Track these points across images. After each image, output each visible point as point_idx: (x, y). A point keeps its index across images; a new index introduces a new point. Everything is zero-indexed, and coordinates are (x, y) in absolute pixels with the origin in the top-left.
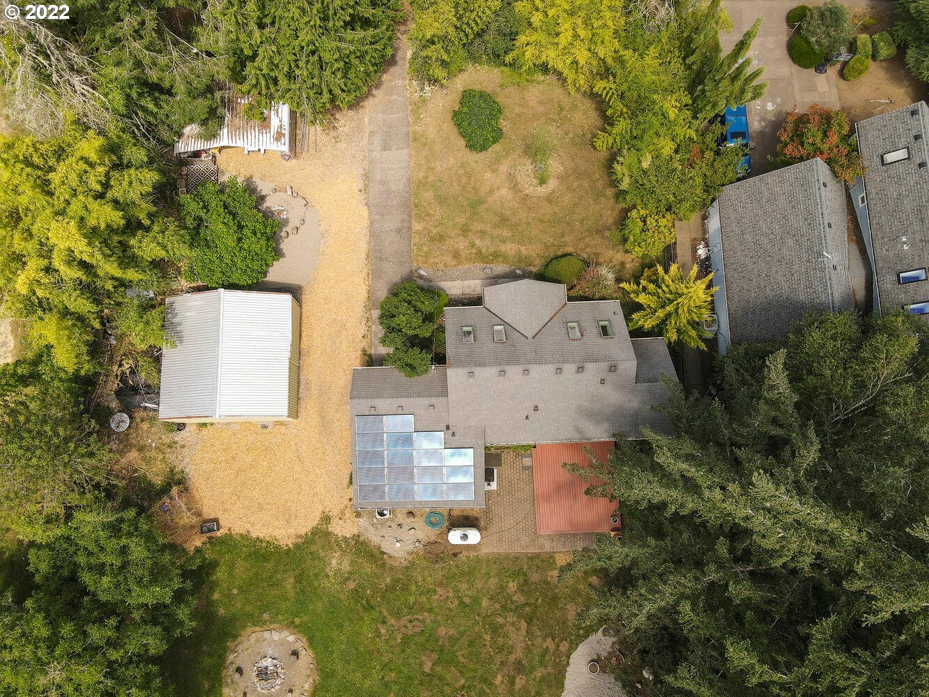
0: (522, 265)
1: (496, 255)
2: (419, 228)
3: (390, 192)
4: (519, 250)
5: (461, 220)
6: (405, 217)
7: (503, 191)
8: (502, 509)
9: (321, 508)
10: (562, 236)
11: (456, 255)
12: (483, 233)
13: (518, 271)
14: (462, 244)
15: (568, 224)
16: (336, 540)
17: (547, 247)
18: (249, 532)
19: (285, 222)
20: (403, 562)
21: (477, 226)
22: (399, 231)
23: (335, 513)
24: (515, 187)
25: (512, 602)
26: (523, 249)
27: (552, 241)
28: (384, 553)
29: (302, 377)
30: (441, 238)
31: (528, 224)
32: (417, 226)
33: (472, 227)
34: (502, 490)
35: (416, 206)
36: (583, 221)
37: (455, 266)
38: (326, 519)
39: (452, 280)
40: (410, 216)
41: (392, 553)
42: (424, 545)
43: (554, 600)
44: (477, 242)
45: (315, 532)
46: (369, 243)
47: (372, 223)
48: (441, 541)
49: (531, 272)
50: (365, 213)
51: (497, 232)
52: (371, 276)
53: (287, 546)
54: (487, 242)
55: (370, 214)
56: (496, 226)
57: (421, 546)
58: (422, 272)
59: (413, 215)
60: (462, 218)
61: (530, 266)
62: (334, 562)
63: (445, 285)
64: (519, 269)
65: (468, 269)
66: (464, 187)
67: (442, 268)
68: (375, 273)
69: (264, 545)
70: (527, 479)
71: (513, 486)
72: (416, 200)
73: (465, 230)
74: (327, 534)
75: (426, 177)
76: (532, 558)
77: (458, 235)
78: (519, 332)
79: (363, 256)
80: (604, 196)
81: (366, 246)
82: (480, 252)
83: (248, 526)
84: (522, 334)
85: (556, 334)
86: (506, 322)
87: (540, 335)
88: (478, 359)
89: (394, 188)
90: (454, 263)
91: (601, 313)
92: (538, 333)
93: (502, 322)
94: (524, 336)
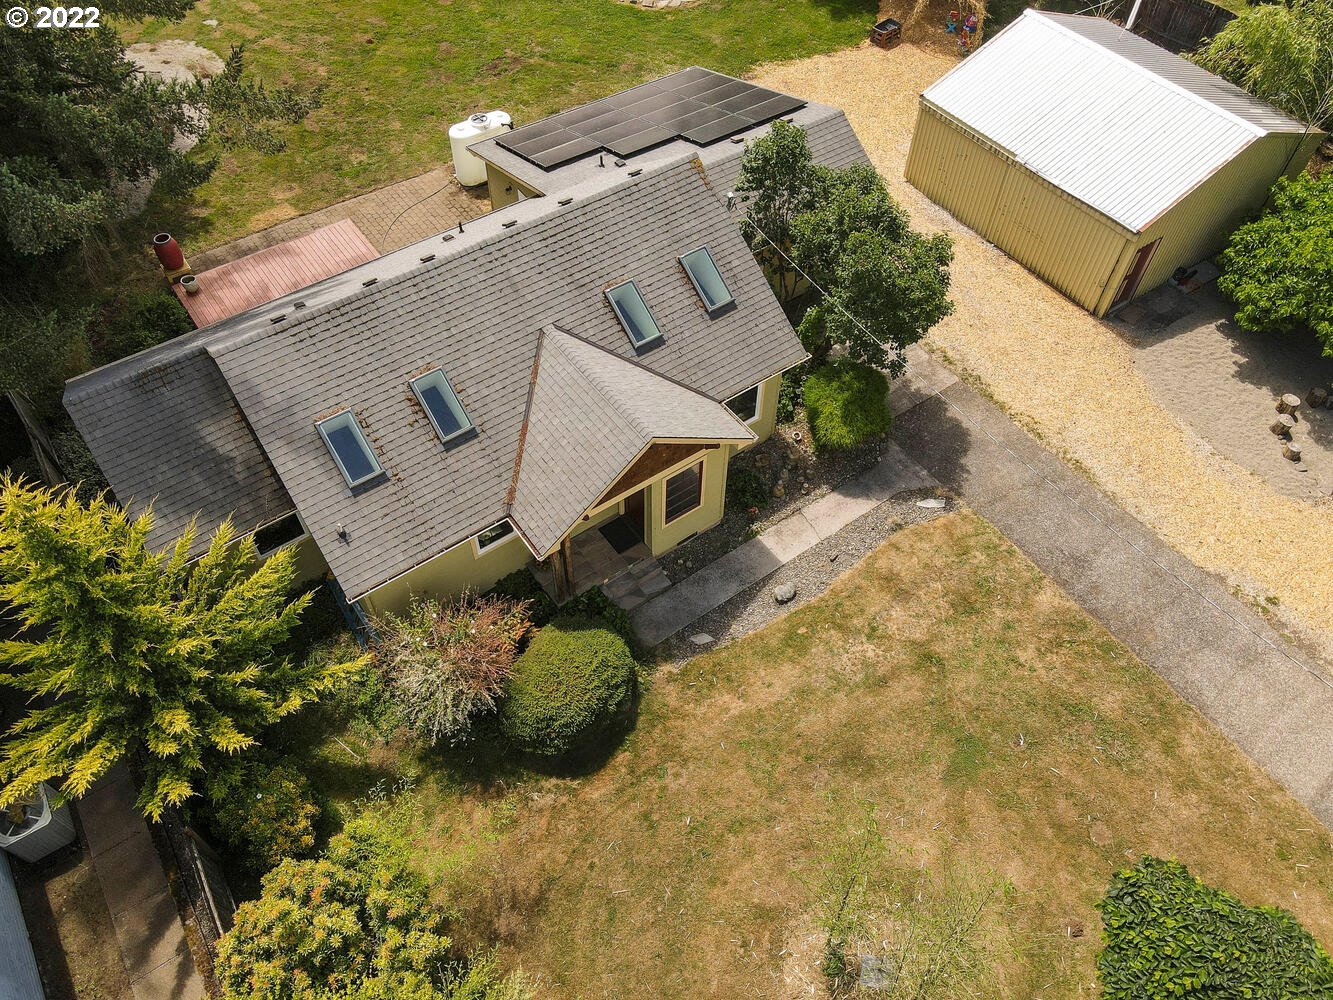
0: (702, 660)
1: (795, 643)
2: (1043, 597)
3: (1204, 642)
4: (743, 696)
5: (963, 683)
6: (1105, 603)
7: (924, 851)
10: (646, 816)
11: (897, 589)
12: (877, 683)
13: (704, 639)
14: (903, 620)
17: (671, 752)
18: (830, 56)
21: (908, 690)
22: (1080, 562)
24: (904, 888)
25: (348, 141)
26: (737, 707)
27: (668, 780)
30: (965, 605)
31: (776, 791)
32: (1048, 599)
33: (918, 681)
35: (1107, 647)
37: (875, 558)
39: (855, 527)
40: (1094, 613)
44: (870, 650)
46: (1112, 498)
47: (1159, 545)
49: (669, 657)
50: (1196, 556)
51: (841, 707)
52: (1031, 436)
54: (844, 662)
55: (1186, 562)
56: (857, 723)
58: (931, 503)
59: (1089, 618)
60: (967, 691)
61: (684, 673)
63: (856, 508)
64: (707, 648)
65: (834, 573)
66: (1047, 786)
67: (897, 537)
68: (1028, 444)
72: (1123, 663)
73: (926, 659)
75: (1169, 748)
77: (935, 638)
78: (586, 341)
79: (1091, 464)
81: (1110, 487)
82: (842, 629)
83: (835, 60)
84: (576, 336)
85: (488, 375)
86: (637, 364)
87: (528, 351)
88: (642, 208)
89: (1208, 659)
90: (882, 564)
91: (388, 519)
92: (537, 356)
93: (645, 363)
94: (568, 332)
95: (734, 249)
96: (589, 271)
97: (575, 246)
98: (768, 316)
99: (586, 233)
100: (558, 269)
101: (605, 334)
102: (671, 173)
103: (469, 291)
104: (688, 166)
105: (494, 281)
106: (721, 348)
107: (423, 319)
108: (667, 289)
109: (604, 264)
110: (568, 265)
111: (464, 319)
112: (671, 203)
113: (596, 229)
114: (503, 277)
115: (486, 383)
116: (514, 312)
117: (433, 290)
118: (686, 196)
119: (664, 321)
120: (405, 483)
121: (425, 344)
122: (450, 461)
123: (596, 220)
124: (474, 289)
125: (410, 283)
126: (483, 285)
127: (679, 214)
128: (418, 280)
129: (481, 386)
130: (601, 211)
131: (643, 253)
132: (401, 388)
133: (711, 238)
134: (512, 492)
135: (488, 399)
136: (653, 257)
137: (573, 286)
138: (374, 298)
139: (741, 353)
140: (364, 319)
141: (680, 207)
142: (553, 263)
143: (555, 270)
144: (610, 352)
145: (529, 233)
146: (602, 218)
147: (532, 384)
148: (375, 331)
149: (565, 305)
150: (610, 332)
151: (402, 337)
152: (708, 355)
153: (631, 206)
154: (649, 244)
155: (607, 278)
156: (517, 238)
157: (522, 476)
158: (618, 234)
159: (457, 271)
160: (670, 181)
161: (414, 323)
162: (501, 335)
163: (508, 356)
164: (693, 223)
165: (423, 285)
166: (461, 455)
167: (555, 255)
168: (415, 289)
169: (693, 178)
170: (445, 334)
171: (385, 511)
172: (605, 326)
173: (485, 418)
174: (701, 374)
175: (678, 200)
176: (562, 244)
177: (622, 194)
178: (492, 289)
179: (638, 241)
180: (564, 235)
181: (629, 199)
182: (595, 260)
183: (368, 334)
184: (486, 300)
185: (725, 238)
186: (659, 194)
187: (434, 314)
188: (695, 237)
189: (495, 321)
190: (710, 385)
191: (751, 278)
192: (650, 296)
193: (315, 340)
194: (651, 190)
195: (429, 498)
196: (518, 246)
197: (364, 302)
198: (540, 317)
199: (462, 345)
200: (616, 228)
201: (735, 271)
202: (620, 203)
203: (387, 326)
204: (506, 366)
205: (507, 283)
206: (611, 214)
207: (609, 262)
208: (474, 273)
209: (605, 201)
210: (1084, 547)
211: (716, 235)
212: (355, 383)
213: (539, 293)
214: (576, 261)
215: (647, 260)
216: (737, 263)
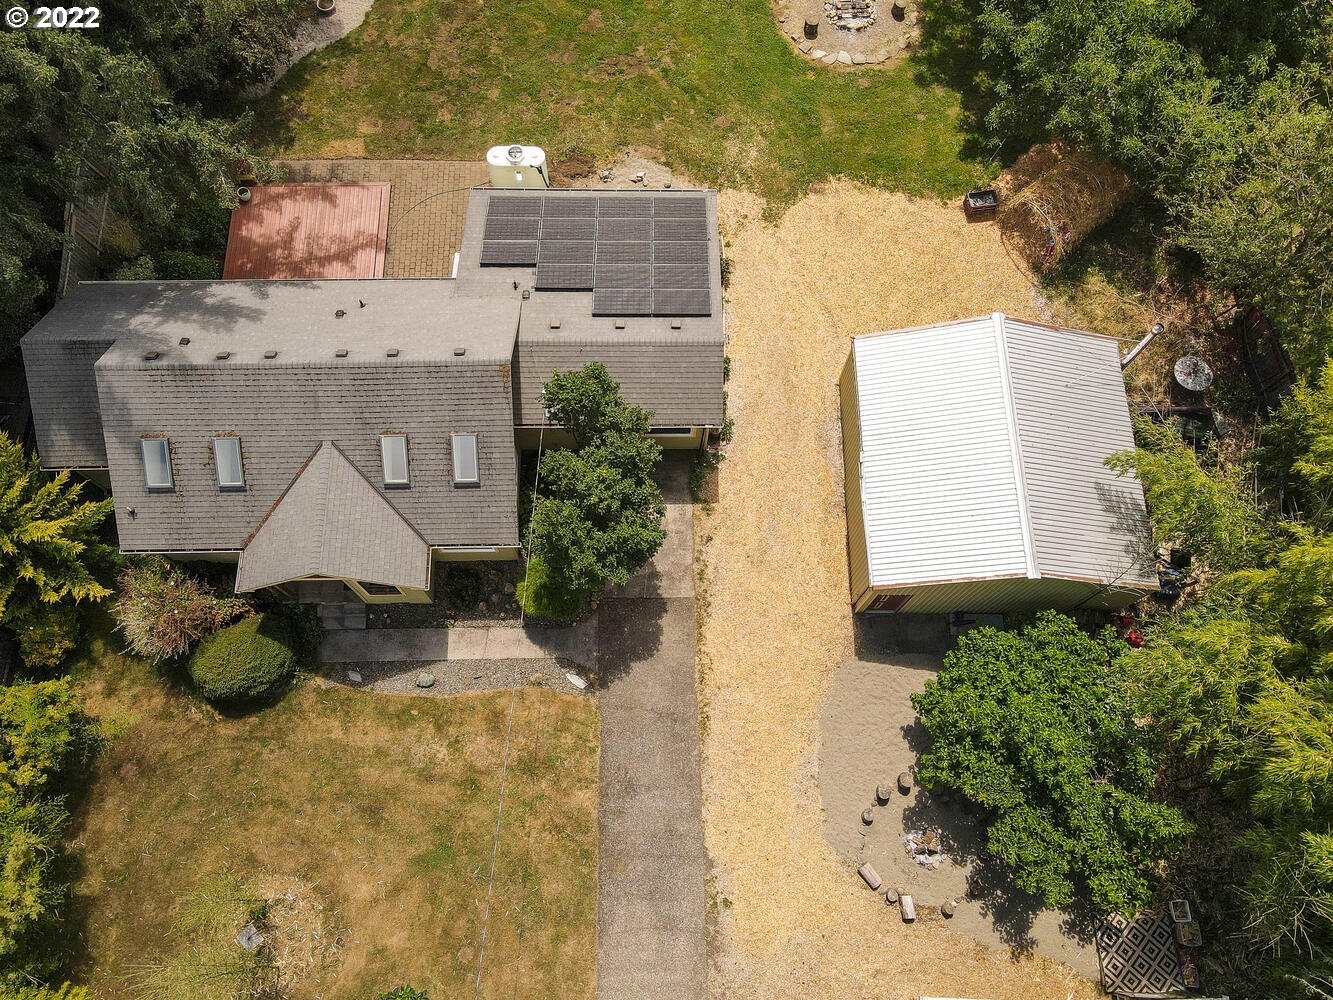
0: (344, 690)
1: (401, 717)
2: (580, 794)
3: (651, 896)
4: (346, 730)
5: (478, 812)
6: (615, 826)
7: (363, 891)
8: (449, 224)
9: (782, 232)
10: (238, 763)
11: (495, 721)
12: (427, 777)
13: (356, 677)
14: (480, 748)
15: (218, 797)
16: (752, 185)
17: (280, 735)
18: (910, 201)
19: (911, 819)
20: (632, 151)
21: (439, 795)
22: (630, 788)
23: (755, 226)
24: (332, 901)
25: (448, 93)
26: (337, 734)
27: (266, 751)
28: (666, 164)
29: (839, 461)
30: (530, 766)
31: (315, 799)
32: (584, 798)
33: (452, 791)
34: (446, 253)
35: (586, 854)
36: (180, 802)
37: (500, 695)
38: (769, 217)
39: (511, 663)
40: (602, 828)
41: (652, 165)
42: (595, 172)
43: (375, 94)
44: (442, 752)
45: (790, 197)
46: (701, 760)
47: (696, 812)
48: (566, 179)
49: (327, 676)
50: (712, 839)
51: (394, 777)
52: (697, 676)
53: (839, 179)
54: (419, 752)
55: (701, 837)
56: (394, 793)
57: (599, 172)
58: (579, 682)
59: (595, 829)
60: (474, 819)
61: (327, 691)
62: (754, 154)
63: (529, 651)
64: (354, 684)
65: (469, 687)
66: (463, 907)
67: (529, 689)
68: (688, 683)
69: (880, 181)
70: (396, 269)
71: (424, 260)
72: (585, 871)
73: (471, 783)
74: (768, 193)
75: (558, 938)
76: (407, 151)
77: (487, 772)
78: (351, 463)
79: (715, 725)
80: (109, 874)
81: (709, 751)
82: (439, 728)
83: (911, 208)
84: (347, 458)
85: (270, 455)
86: (380, 494)
87: (307, 452)
88: (442, 386)
89: (642, 908)
90: (502, 702)
91: (165, 515)
92: (311, 459)
93: (388, 496)
94: (341, 452)
95: (501, 445)
96: (378, 415)
97: (375, 393)
98: (500, 504)
99: (388, 387)
100: (356, 404)
101: (368, 464)
102: (480, 368)
103: (283, 394)
104: (497, 368)
105: (303, 394)
106: (452, 510)
107: (242, 400)
108: (431, 451)
109: (392, 415)
110: (364, 405)
111: (270, 411)
112: (467, 390)
113: (398, 387)
114: (311, 394)
115: (267, 460)
116: (309, 422)
117: (256, 383)
118: (482, 390)
119: (417, 473)
120: (185, 499)
121: (235, 417)
122: (220, 498)
123: (401, 381)
124: (286, 394)
125: (243, 372)
126: (295, 394)
127: (470, 402)
128: (250, 372)
129: (262, 460)
130: (409, 375)
131: (426, 419)
132: (207, 439)
133: (487, 429)
134: (252, 536)
135: (263, 471)
136: (432, 424)
137: (360, 421)
138: (213, 372)
139: (466, 520)
140: (201, 383)
141: (475, 396)
142: (354, 399)
143: (351, 404)
144: (367, 479)
145: (345, 371)
146: (407, 381)
147: (298, 475)
148: (205, 394)
149: (348, 432)
150: (372, 463)
151: (222, 406)
152: (438, 510)
153: (434, 381)
154: (434, 414)
155: (388, 426)
156: (334, 371)
157: (262, 530)
158: (414, 398)
159: (279, 377)
160: (475, 374)
161: (234, 400)
162: (292, 433)
163: (291, 449)
164: (477, 412)
165: (252, 378)
166: (229, 498)
167: (357, 394)
168: (244, 377)
169: (496, 379)
170: (252, 417)
171: (165, 510)
172: (370, 458)
173: (256, 482)
174: (426, 521)
175: (475, 390)
176: (366, 388)
177: (431, 369)
178: (299, 400)
179: (427, 408)
180: (371, 382)
181: (436, 375)
182: (386, 409)
183: (200, 395)
184: (291, 405)
185: (498, 434)
186: (461, 380)
187: (250, 400)
188: (474, 423)
189: (291, 422)
190: (429, 532)
191: (504, 471)
192: (416, 451)
193: (164, 384)
194: (458, 375)
195: (196, 515)
196: (333, 377)
197: (207, 372)
198: (325, 432)
199: (261, 428)
200: (414, 392)
201: (493, 461)
202: (427, 375)
203: (214, 394)
204: (286, 455)
205: (311, 399)
206: (415, 381)
207: (396, 415)
208: (292, 383)
209: (415, 370)
210: (644, 781)
211: (491, 429)
212: (178, 423)
213: (331, 416)
214: (371, 404)
215: (428, 425)
216: (498, 455)
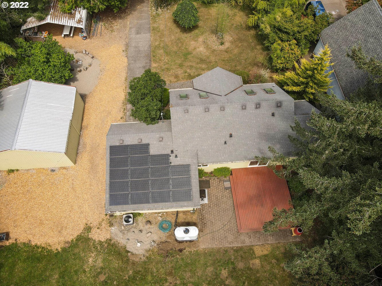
2: (155, 66)
3: (140, 51)
5: (179, 61)
6: (148, 61)
7: (201, 49)
8: (213, 216)
9: (85, 221)
10: (235, 67)
11: (176, 77)
12: (191, 67)
14: (180, 72)
15: (238, 61)
16: (93, 244)
18: (30, 241)
19: (80, 66)
20: (142, 257)
21: (188, 64)
23: (95, 223)
24: (207, 47)
27: (230, 69)
28: (129, 252)
33: (185, 64)
34: (211, 204)
35: (154, 56)
36: (246, 60)
37: (176, 81)
38: (88, 229)
40: (151, 61)
41: (135, 252)
42: (158, 244)
44: (188, 71)
45: (79, 238)
46: (127, 73)
47: (129, 64)
48: (169, 240)
50: (126, 60)
51: (198, 66)
53: (57, 249)
55: (128, 60)
56: (198, 63)
57: (156, 245)
62: (90, 260)
65: (184, 83)
66: (180, 48)
69: (40, 250)
70: (228, 196)
71: (219, 200)
72: (154, 54)
73: (181, 66)
74: (88, 239)
75: (160, 44)
76: (237, 250)
77: (177, 68)
79: (124, 79)
80: (256, 49)
81: (125, 74)
82: (190, 75)
83: (30, 237)
89: (141, 49)
90: (175, 80)
91: (265, 87)
210: (141, 69)
